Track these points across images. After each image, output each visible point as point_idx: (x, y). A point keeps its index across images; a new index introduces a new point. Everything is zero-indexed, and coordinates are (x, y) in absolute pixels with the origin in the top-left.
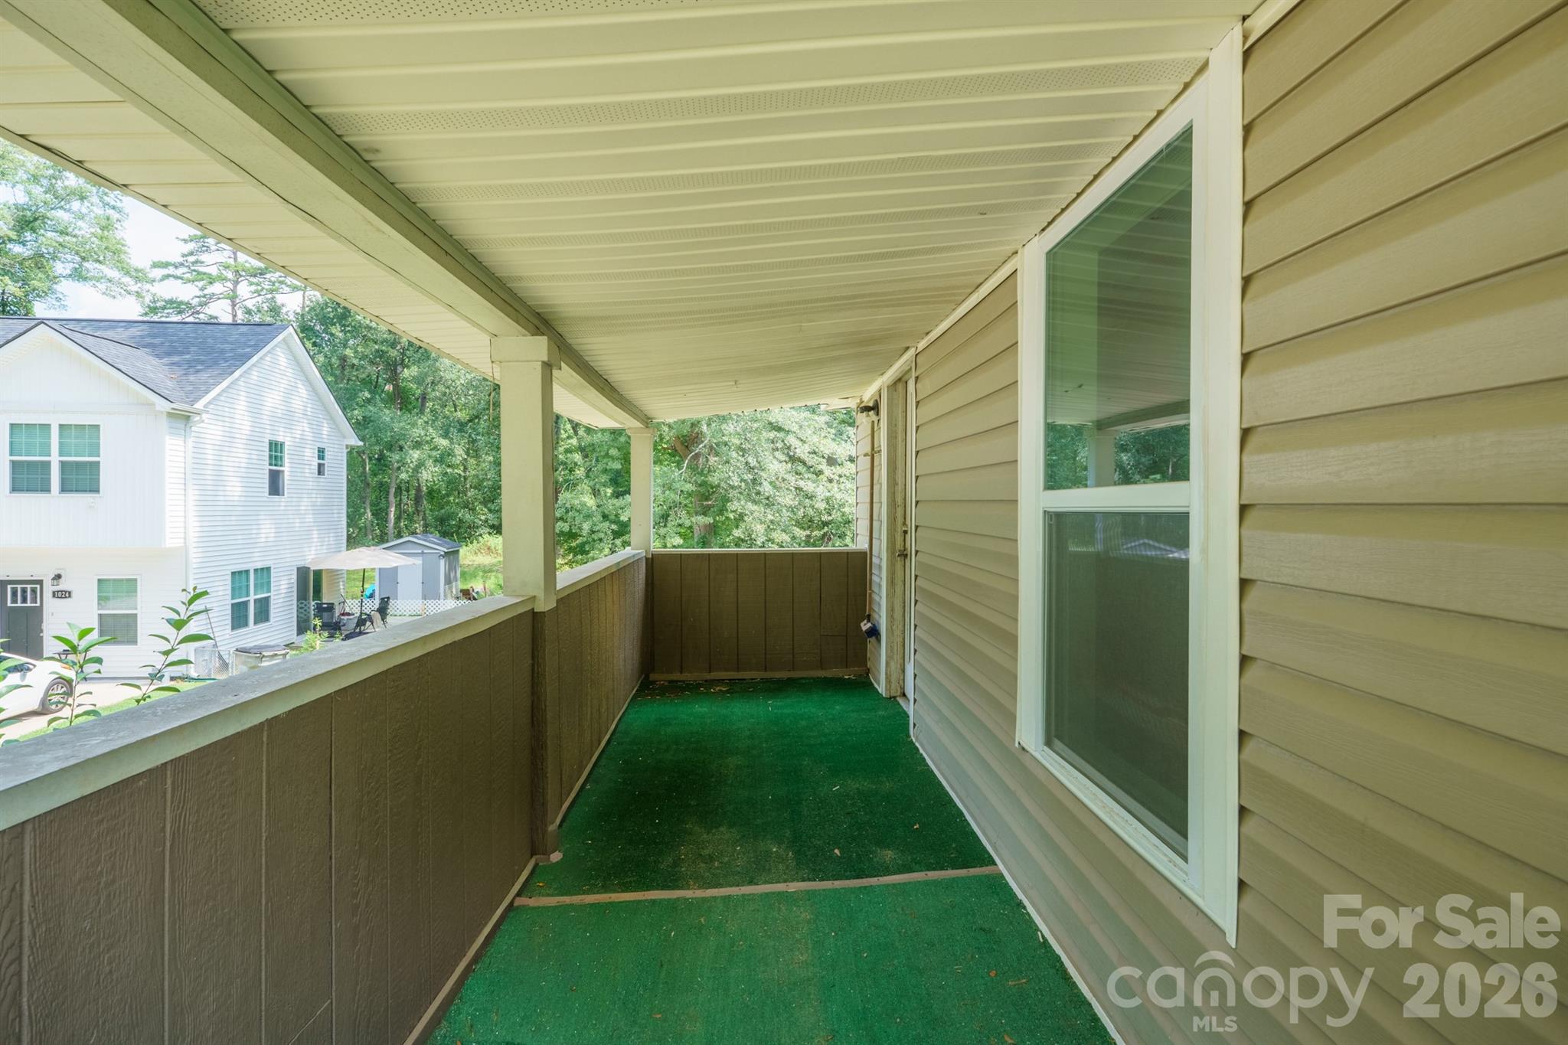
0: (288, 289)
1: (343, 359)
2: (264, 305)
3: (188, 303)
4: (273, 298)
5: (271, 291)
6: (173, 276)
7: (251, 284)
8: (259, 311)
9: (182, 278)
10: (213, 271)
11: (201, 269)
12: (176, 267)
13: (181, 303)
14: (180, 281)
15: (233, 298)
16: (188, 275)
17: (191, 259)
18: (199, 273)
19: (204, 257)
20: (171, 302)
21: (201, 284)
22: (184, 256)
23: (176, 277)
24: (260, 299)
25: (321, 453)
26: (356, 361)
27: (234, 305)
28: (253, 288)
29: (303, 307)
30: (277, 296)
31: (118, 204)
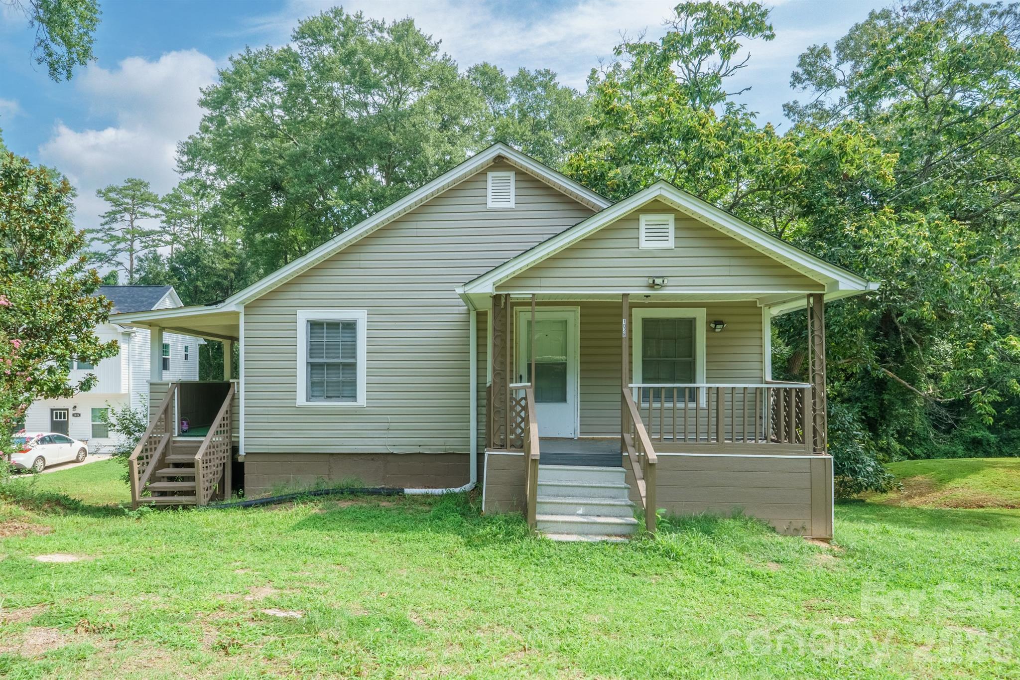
0: (163, 244)
1: (196, 287)
2: (150, 255)
3: (105, 254)
4: (155, 251)
5: (153, 246)
6: (96, 238)
7: (142, 242)
8: (147, 259)
9: (102, 240)
10: (120, 234)
11: (114, 233)
12: (98, 232)
13: (101, 254)
14: (100, 242)
15: (131, 251)
16: (105, 238)
17: (107, 227)
18: (112, 236)
19: (114, 225)
20: (95, 254)
21: (113, 243)
22: (102, 225)
23: (98, 239)
24: (146, 251)
25: (186, 348)
26: (203, 289)
27: (131, 255)
28: (143, 244)
29: (172, 255)
30: (157, 249)
31: (71, 202)
